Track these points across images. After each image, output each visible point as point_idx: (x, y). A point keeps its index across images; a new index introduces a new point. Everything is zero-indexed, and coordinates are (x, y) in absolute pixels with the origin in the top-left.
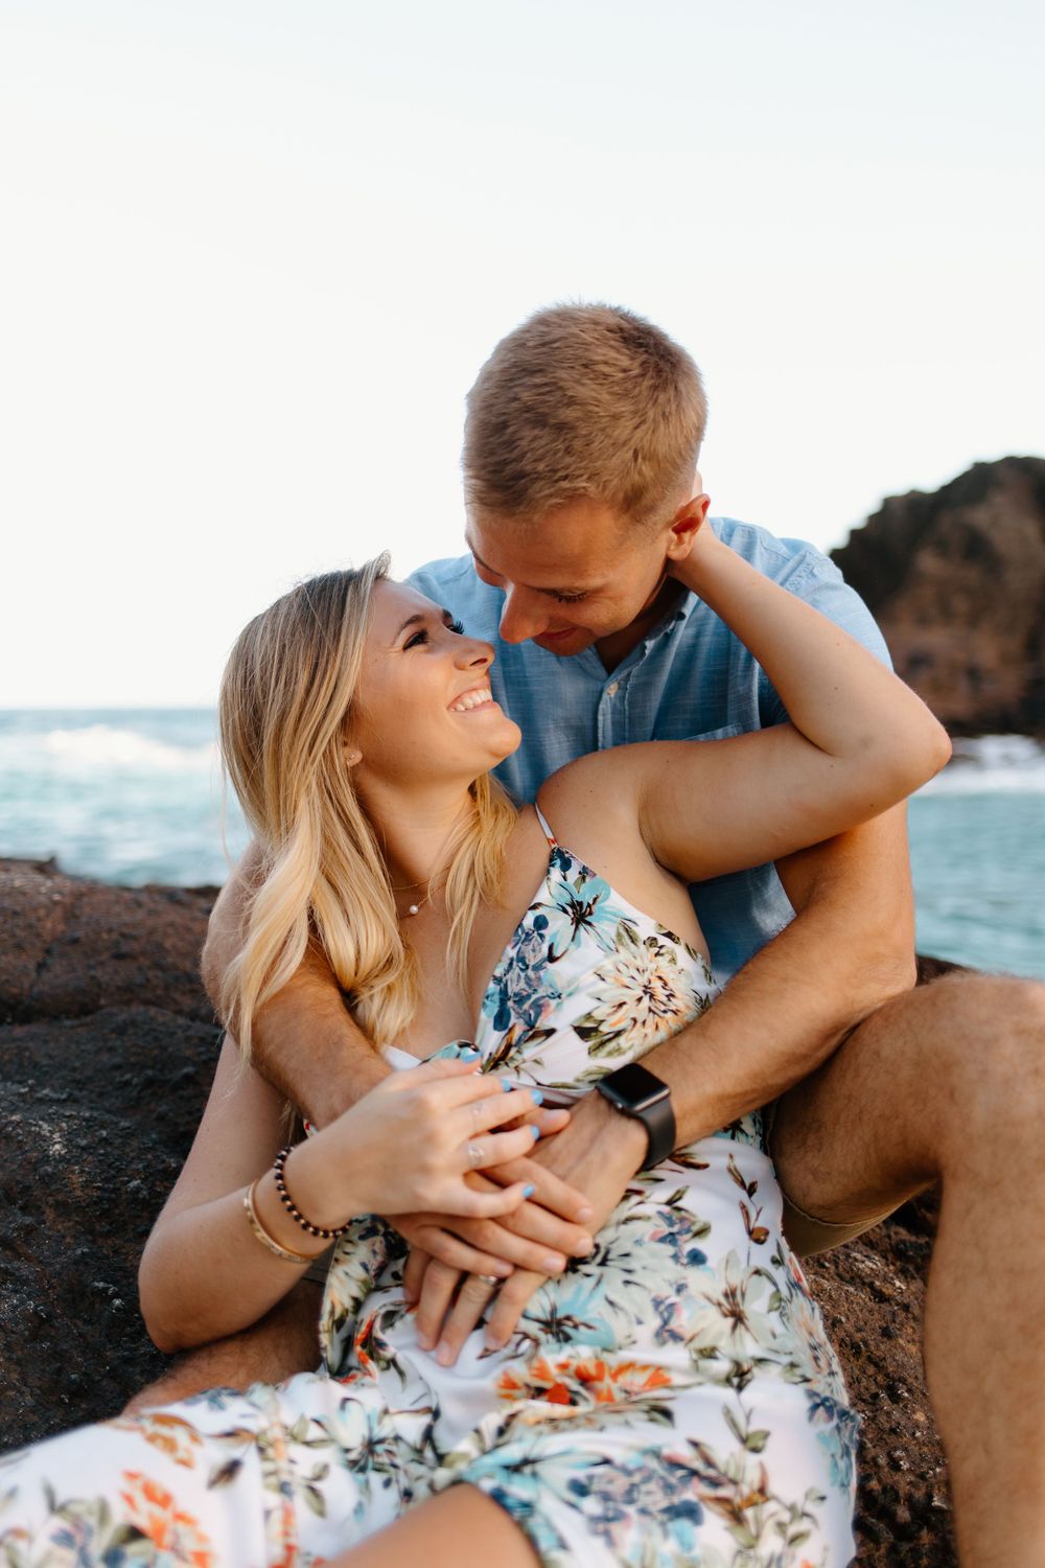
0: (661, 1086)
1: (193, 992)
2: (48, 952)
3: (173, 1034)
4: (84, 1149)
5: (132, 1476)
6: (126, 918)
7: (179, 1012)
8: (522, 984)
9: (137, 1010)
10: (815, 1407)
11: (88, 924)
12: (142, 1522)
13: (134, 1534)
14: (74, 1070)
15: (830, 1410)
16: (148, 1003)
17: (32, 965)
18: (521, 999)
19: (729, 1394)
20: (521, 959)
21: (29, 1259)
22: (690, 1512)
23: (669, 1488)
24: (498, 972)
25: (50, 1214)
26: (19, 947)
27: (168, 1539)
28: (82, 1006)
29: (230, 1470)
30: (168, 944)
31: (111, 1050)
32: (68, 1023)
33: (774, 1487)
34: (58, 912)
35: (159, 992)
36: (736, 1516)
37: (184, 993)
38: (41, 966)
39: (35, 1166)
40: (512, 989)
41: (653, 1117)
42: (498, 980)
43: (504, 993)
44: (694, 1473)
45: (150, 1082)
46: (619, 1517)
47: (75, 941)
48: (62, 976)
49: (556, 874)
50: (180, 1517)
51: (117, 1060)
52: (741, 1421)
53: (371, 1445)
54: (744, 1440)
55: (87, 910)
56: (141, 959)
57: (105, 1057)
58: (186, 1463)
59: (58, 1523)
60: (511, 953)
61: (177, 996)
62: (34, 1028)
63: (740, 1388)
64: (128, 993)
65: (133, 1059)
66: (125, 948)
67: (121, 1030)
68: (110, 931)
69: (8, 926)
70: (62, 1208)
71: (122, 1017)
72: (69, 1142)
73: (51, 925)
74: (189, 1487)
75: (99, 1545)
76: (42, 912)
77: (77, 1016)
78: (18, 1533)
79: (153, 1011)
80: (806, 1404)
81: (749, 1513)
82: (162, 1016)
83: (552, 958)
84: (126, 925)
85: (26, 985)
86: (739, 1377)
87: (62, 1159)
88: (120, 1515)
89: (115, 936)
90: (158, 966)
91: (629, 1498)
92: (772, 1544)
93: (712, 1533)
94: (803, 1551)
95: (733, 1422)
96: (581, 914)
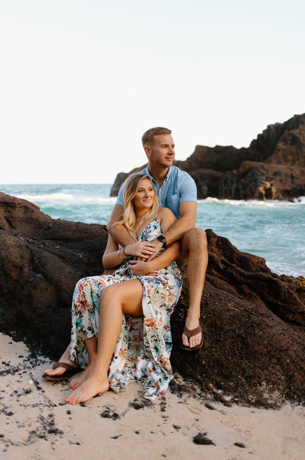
0: (165, 238)
1: (97, 238)
2: (74, 232)
3: (95, 243)
4: (85, 257)
5: (100, 279)
6: (86, 227)
7: (95, 241)
8: (146, 234)
11: (80, 228)
12: (101, 283)
14: (80, 248)
16: (90, 239)
17: (72, 234)
18: (145, 236)
19: (165, 275)
20: (146, 231)
21: (80, 269)
22: (159, 283)
23: (156, 281)
24: (143, 232)
25: (81, 264)
26: (70, 231)
27: (103, 285)
28: (80, 240)
29: (109, 280)
30: (93, 231)
31: (85, 246)
32: (78, 242)
34: (75, 226)
35: (92, 238)
36: (164, 285)
37: (96, 238)
38: (73, 234)
39: (78, 258)
40: (144, 234)
41: (164, 242)
45: (92, 249)
46: (150, 282)
47: (78, 230)
48: (77, 235)
49: (154, 221)
50: (104, 283)
51: (87, 247)
52: (166, 278)
54: (165, 279)
55: (79, 226)
56: (89, 233)
57: (85, 247)
58: (105, 279)
59: (93, 281)
61: (95, 238)
62: (73, 243)
63: (166, 275)
64: (87, 238)
65: (89, 247)
66: (86, 231)
67: (87, 243)
68: (84, 229)
70: (83, 263)
71: (87, 241)
72: (82, 256)
73: (74, 228)
74: (105, 281)
75: (97, 283)
76: (73, 226)
77: (80, 241)
78: (90, 281)
79: (91, 240)
81: (165, 285)
82: (93, 241)
84: (86, 228)
85: (71, 237)
86: (166, 274)
87: (82, 258)
88: (99, 281)
89: (84, 230)
90: (92, 234)
91: (152, 281)
92: (168, 288)
93: (161, 285)
94: (172, 290)
95: (164, 277)
96: (155, 228)
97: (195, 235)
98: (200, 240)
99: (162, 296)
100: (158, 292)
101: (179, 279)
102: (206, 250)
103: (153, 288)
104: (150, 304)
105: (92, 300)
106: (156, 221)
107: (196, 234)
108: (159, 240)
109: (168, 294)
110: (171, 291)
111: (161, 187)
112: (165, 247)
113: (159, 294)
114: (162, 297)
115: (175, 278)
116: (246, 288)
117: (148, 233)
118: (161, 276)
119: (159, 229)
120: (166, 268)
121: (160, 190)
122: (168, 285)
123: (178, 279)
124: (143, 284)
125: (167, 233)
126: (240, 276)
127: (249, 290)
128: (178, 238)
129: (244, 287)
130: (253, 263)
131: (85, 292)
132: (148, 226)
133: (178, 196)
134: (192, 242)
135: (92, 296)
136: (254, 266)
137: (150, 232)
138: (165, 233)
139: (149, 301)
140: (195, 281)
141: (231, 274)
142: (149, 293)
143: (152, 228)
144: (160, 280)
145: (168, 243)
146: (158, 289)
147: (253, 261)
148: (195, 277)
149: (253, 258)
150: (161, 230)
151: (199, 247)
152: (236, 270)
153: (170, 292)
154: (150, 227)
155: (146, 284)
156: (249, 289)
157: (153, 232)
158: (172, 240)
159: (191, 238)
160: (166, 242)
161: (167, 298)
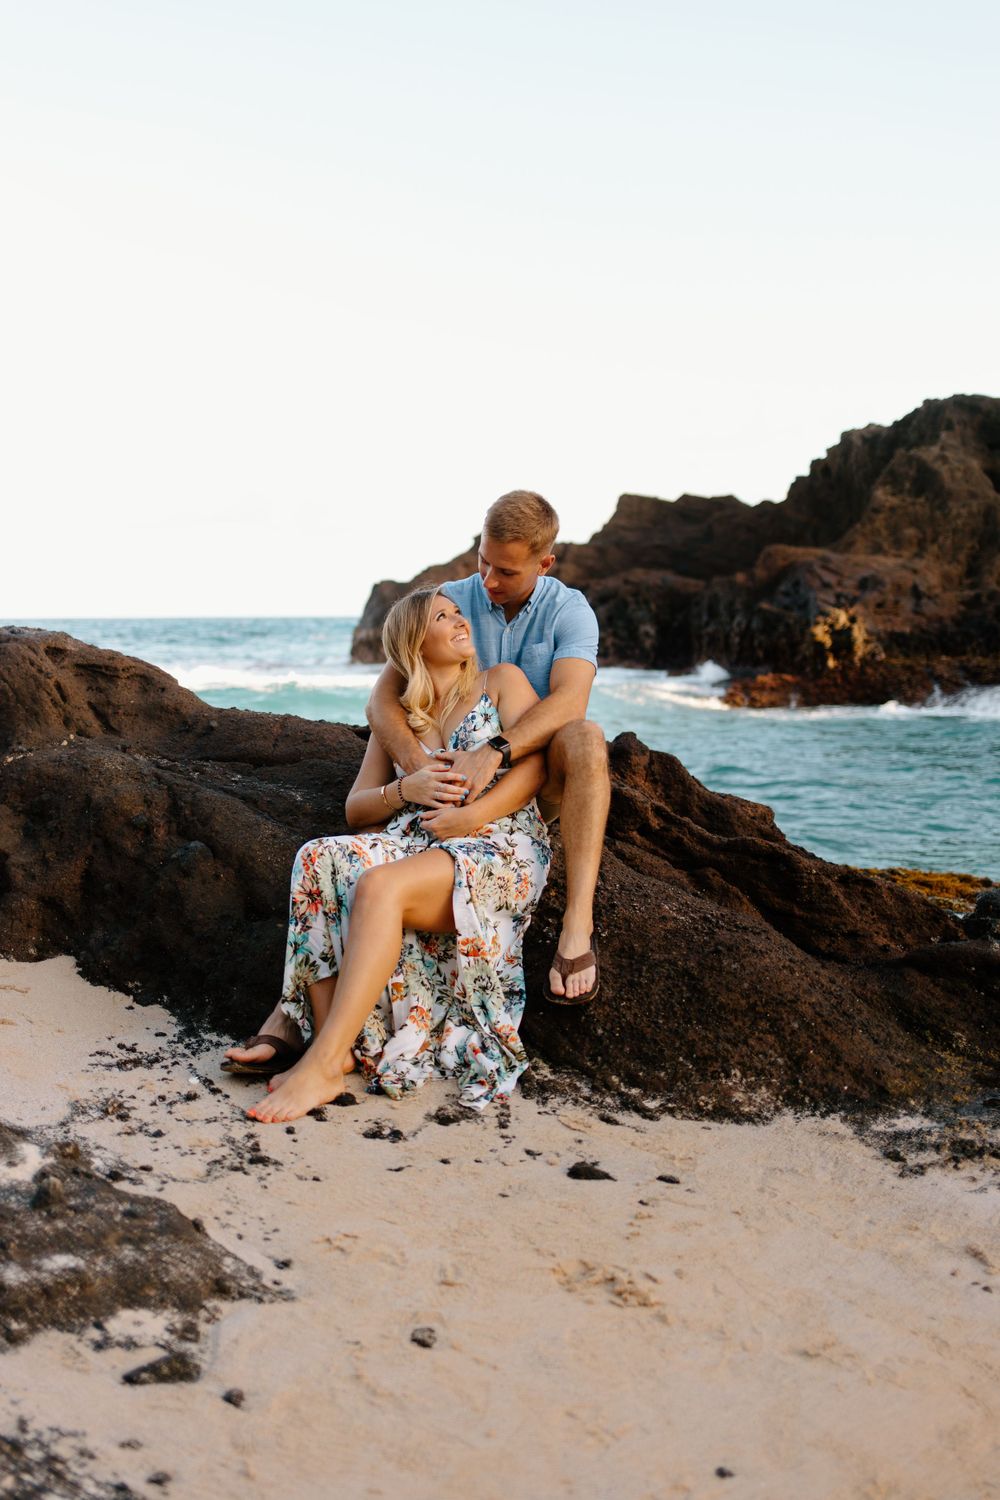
0: (507, 742)
5: (353, 842)
8: (464, 736)
12: (356, 851)
13: (355, 853)
18: (462, 741)
20: (465, 728)
22: (493, 854)
23: (486, 848)
24: (457, 730)
29: (375, 845)
32: (289, 765)
37: (334, 754)
40: (460, 737)
41: (505, 751)
42: (457, 733)
43: (457, 737)
44: (493, 846)
46: (472, 851)
47: (287, 735)
48: (284, 748)
49: (483, 702)
51: (312, 777)
53: (409, 847)
57: (307, 776)
58: (364, 843)
60: (462, 725)
61: (331, 755)
62: (276, 767)
67: (312, 767)
71: (311, 762)
75: (347, 853)
79: (323, 761)
80: (531, 841)
86: (512, 832)
88: (351, 848)
91: (474, 849)
92: (514, 865)
93: (497, 859)
94: (524, 870)
95: (507, 841)
96: (487, 718)
97: (577, 738)
98: (589, 749)
99: (501, 883)
100: (491, 874)
101: (544, 846)
102: (604, 771)
103: (480, 866)
104: (471, 904)
105: (333, 890)
106: (486, 700)
107: (579, 734)
108: (493, 747)
109: (514, 878)
110: (522, 873)
111: (511, 624)
112: (508, 763)
113: (494, 878)
114: (501, 887)
115: (534, 842)
116: (714, 875)
117: (470, 732)
118: (500, 838)
119: (494, 723)
120: (513, 817)
121: (508, 630)
122: (514, 857)
123: (539, 844)
124: (454, 859)
125: (514, 731)
126: (702, 845)
127: (721, 880)
128: (539, 744)
129: (710, 872)
130: (739, 818)
131: (318, 870)
132: (470, 716)
133: (549, 647)
134: (570, 754)
135: (334, 881)
136: (744, 827)
137: (475, 730)
138: (508, 729)
139: (468, 896)
140: (579, 848)
141: (678, 841)
142: (470, 878)
143: (479, 720)
144: (495, 846)
145: (514, 756)
146: (490, 866)
147: (741, 812)
148: (580, 836)
149: (742, 806)
150: (500, 722)
151: (587, 766)
152: (692, 833)
153: (519, 875)
154: (473, 718)
155: (461, 856)
156: (722, 877)
157: (482, 730)
158: (524, 748)
159: (567, 746)
160: (509, 753)
161: (513, 889)
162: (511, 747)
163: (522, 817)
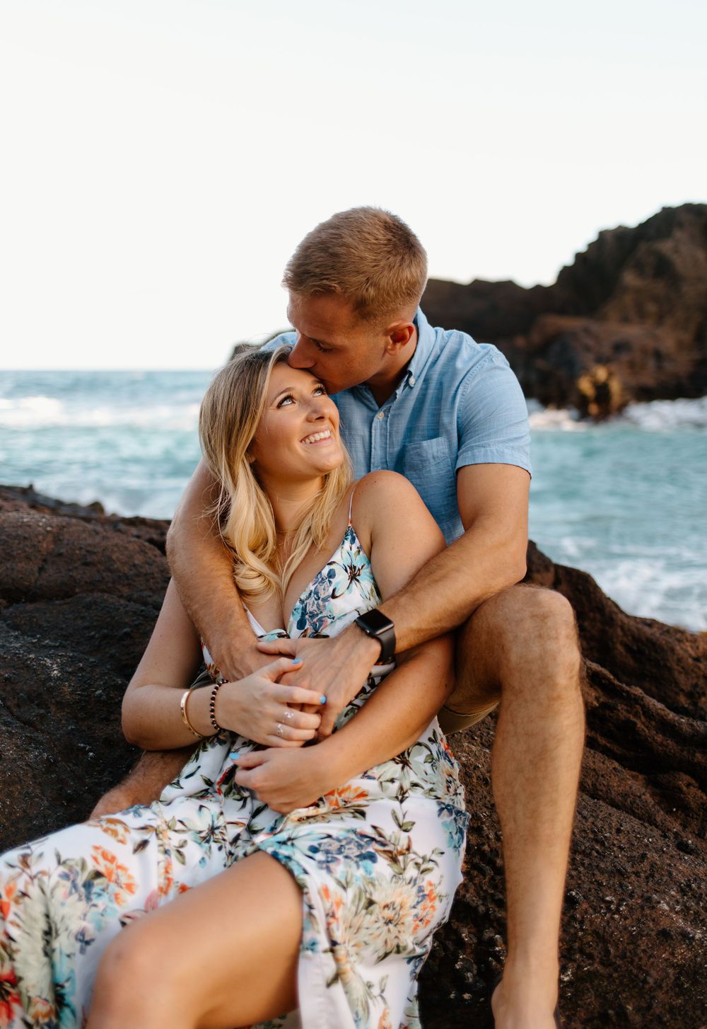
0: (389, 622)
1: (129, 585)
2: (45, 561)
3: (118, 609)
4: (70, 673)
5: (96, 848)
6: (90, 541)
7: (121, 597)
8: (315, 608)
9: (97, 595)
10: (441, 810)
11: (67, 545)
12: (102, 869)
13: (98, 875)
14: (62, 629)
15: (450, 812)
16: (103, 591)
17: (36, 569)
18: (313, 615)
20: (317, 593)
21: (42, 731)
22: (374, 857)
23: (360, 846)
24: (303, 597)
25: (53, 709)
26: (28, 558)
27: (114, 877)
28: (65, 592)
29: (144, 844)
30: (114, 557)
31: (82, 618)
32: (57, 602)
33: (414, 848)
34: (50, 538)
35: (110, 585)
36: (394, 860)
37: (124, 586)
38: (41, 569)
39: (44, 682)
40: (309, 609)
41: (384, 638)
42: (302, 602)
43: (304, 609)
44: (373, 839)
45: (105, 637)
46: (334, 860)
47: (60, 555)
48: (53, 575)
49: (347, 545)
50: (119, 867)
51: (87, 624)
52: (400, 817)
53: (213, 830)
54: (400, 826)
55: (67, 536)
56: (99, 566)
57: (79, 622)
58: (122, 842)
59: (62, 869)
60: (312, 588)
61: (119, 587)
62: (38, 605)
63: (401, 801)
64: (92, 586)
65: (95, 624)
66: (89, 559)
67: (88, 607)
68: (81, 549)
69: (21, 546)
70: (60, 705)
71: (88, 600)
72: (62, 670)
73: (47, 545)
74: (124, 854)
75: (81, 880)
76: (41, 537)
77: (63, 599)
78: (43, 873)
79: (106, 596)
80: (437, 808)
81: (401, 858)
82: (112, 599)
83: (333, 596)
84: (89, 545)
85: (33, 580)
86: (402, 796)
87: (58, 679)
88: (91, 866)
89: (83, 552)
90: (109, 570)
91: (340, 851)
92: (412, 872)
93: (382, 866)
94: (428, 877)
95: (396, 819)
96: (354, 575)
99: (389, 913)
100: (371, 903)
101: (459, 812)
103: (351, 892)
105: (46, 970)
110: (424, 884)
113: (376, 909)
114: (389, 922)
115: (442, 808)
116: (688, 785)
117: (325, 600)
119: (366, 583)
120: (403, 760)
121: (381, 416)
122: (411, 854)
123: (450, 810)
124: (301, 889)
125: (403, 600)
126: (665, 734)
127: (700, 794)
128: (447, 624)
129: (682, 781)
131: (14, 932)
135: (48, 952)
138: (392, 597)
139: (330, 968)
141: (628, 726)
142: (333, 926)
144: (378, 838)
145: (401, 645)
146: (370, 888)
150: (375, 583)
153: (421, 890)
155: (314, 877)
156: (701, 789)
157: (346, 596)
158: (419, 631)
160: (393, 641)
161: (409, 920)
162: (398, 632)
163: (418, 758)
